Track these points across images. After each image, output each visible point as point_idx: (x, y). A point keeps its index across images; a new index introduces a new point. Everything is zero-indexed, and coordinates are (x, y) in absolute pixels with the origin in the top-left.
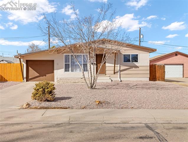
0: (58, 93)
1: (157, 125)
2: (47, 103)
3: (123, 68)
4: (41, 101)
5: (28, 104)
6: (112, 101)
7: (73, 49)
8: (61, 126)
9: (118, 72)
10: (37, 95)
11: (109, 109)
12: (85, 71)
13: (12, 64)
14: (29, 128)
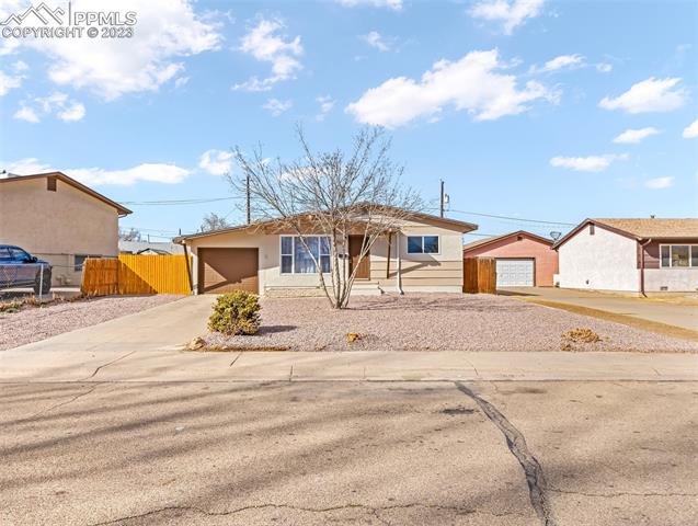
0: (266, 318)
1: (483, 385)
2: (243, 338)
3: (406, 265)
4: (229, 333)
5: (200, 341)
6: (384, 335)
7: (299, 224)
8: (273, 388)
9: (395, 274)
10: (222, 322)
11: (377, 352)
12: (324, 271)
13: (167, 257)
14: (201, 391)
